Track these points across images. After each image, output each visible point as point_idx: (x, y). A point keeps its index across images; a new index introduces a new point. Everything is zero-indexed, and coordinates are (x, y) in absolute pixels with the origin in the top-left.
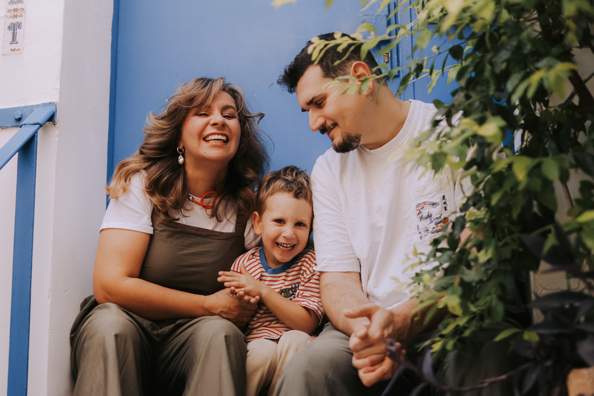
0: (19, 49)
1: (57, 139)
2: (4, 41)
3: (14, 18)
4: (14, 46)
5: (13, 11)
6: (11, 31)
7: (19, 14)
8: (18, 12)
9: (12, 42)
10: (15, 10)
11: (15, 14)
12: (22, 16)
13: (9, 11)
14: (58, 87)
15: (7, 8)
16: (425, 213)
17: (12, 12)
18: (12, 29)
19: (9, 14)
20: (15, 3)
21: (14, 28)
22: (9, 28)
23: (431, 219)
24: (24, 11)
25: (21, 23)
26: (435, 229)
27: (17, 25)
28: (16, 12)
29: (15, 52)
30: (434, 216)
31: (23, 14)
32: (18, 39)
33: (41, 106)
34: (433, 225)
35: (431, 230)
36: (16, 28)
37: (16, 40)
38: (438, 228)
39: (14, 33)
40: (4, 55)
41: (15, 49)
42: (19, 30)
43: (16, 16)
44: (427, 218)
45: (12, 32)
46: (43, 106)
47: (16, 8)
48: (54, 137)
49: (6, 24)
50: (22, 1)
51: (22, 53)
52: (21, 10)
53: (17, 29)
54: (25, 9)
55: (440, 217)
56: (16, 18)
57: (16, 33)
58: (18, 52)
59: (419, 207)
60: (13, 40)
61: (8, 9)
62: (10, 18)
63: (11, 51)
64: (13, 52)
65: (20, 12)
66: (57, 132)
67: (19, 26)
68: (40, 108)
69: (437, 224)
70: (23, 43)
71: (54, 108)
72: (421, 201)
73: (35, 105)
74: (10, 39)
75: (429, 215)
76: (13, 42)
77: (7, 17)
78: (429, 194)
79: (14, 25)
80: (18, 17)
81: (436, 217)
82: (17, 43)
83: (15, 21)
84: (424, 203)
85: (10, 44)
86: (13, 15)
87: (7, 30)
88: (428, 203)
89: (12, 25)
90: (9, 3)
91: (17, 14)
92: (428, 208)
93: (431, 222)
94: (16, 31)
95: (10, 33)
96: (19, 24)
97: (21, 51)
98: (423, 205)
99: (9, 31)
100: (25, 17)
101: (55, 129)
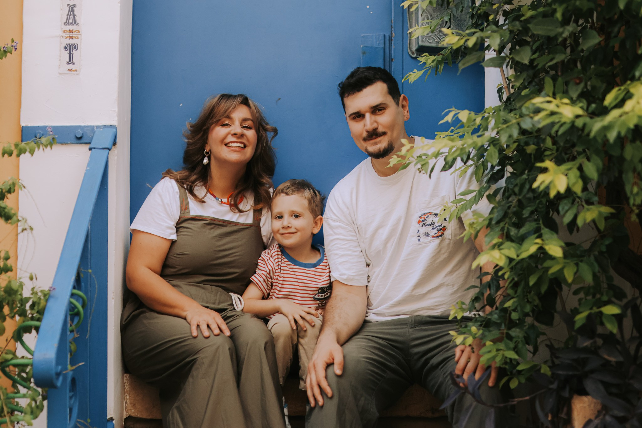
0: (76, 70)
1: (116, 158)
2: (60, 60)
3: (69, 39)
4: (71, 66)
5: (69, 32)
6: (67, 51)
7: (75, 36)
8: (74, 33)
9: (68, 62)
10: (71, 31)
11: (71, 35)
12: (78, 38)
13: (64, 31)
14: (116, 110)
15: (62, 29)
16: (429, 221)
17: (67, 33)
18: (68, 50)
19: (64, 35)
20: (70, 24)
21: (71, 48)
22: (65, 48)
23: (433, 226)
24: (80, 33)
25: (77, 44)
26: (436, 235)
27: (73, 46)
28: (71, 33)
29: (72, 72)
30: (437, 224)
31: (79, 36)
32: (75, 59)
33: (102, 128)
34: (435, 231)
35: (432, 234)
36: (73, 49)
37: (72, 61)
38: (439, 234)
39: (70, 54)
40: (60, 74)
41: (72, 69)
42: (75, 51)
43: (71, 38)
44: (430, 225)
45: (68, 53)
46: (103, 128)
47: (72, 29)
48: (114, 156)
49: (61, 43)
50: (78, 23)
51: (79, 74)
52: (77, 32)
53: (74, 51)
54: (80, 31)
55: (441, 225)
56: (72, 40)
57: (73, 54)
58: (75, 72)
59: (425, 216)
60: (70, 60)
61: (64, 29)
62: (66, 38)
63: (68, 71)
64: (70, 72)
65: (75, 33)
66: (116, 152)
67: (75, 48)
68: (101, 130)
69: (438, 231)
70: (80, 64)
71: (114, 130)
72: (427, 211)
73: (95, 126)
74: (67, 60)
75: (432, 223)
76: (70, 62)
77: (63, 38)
78: (433, 207)
79: (70, 46)
80: (74, 39)
81: (439, 225)
82: (74, 64)
83: (71, 42)
84: (429, 213)
85: (67, 64)
86: (68, 35)
87: (63, 50)
88: (433, 214)
89: (68, 46)
90: (64, 23)
91: (73, 36)
92: (432, 217)
93: (433, 229)
94: (73, 52)
95: (66, 53)
96: (75, 45)
97: (78, 72)
98: (429, 215)
99: (65, 51)
100: (81, 39)
101: (115, 149)
